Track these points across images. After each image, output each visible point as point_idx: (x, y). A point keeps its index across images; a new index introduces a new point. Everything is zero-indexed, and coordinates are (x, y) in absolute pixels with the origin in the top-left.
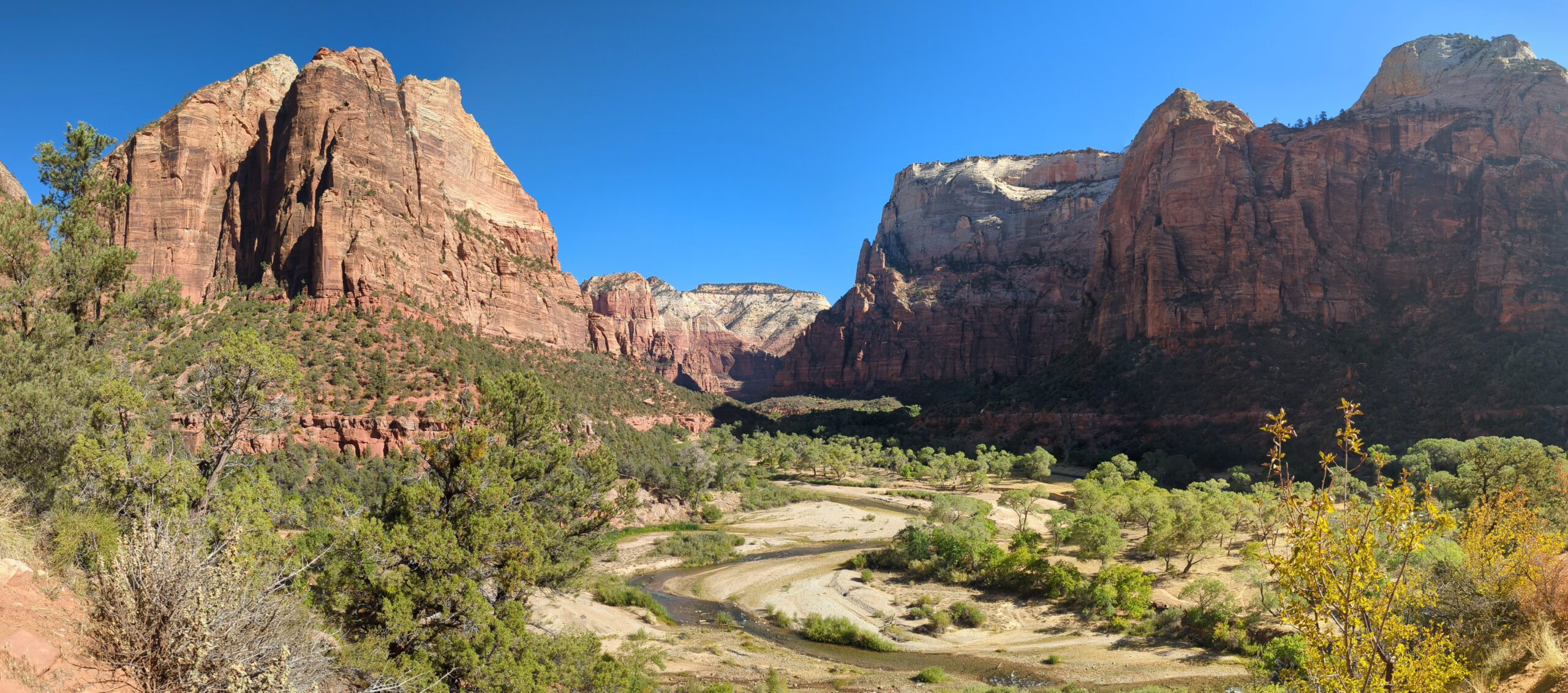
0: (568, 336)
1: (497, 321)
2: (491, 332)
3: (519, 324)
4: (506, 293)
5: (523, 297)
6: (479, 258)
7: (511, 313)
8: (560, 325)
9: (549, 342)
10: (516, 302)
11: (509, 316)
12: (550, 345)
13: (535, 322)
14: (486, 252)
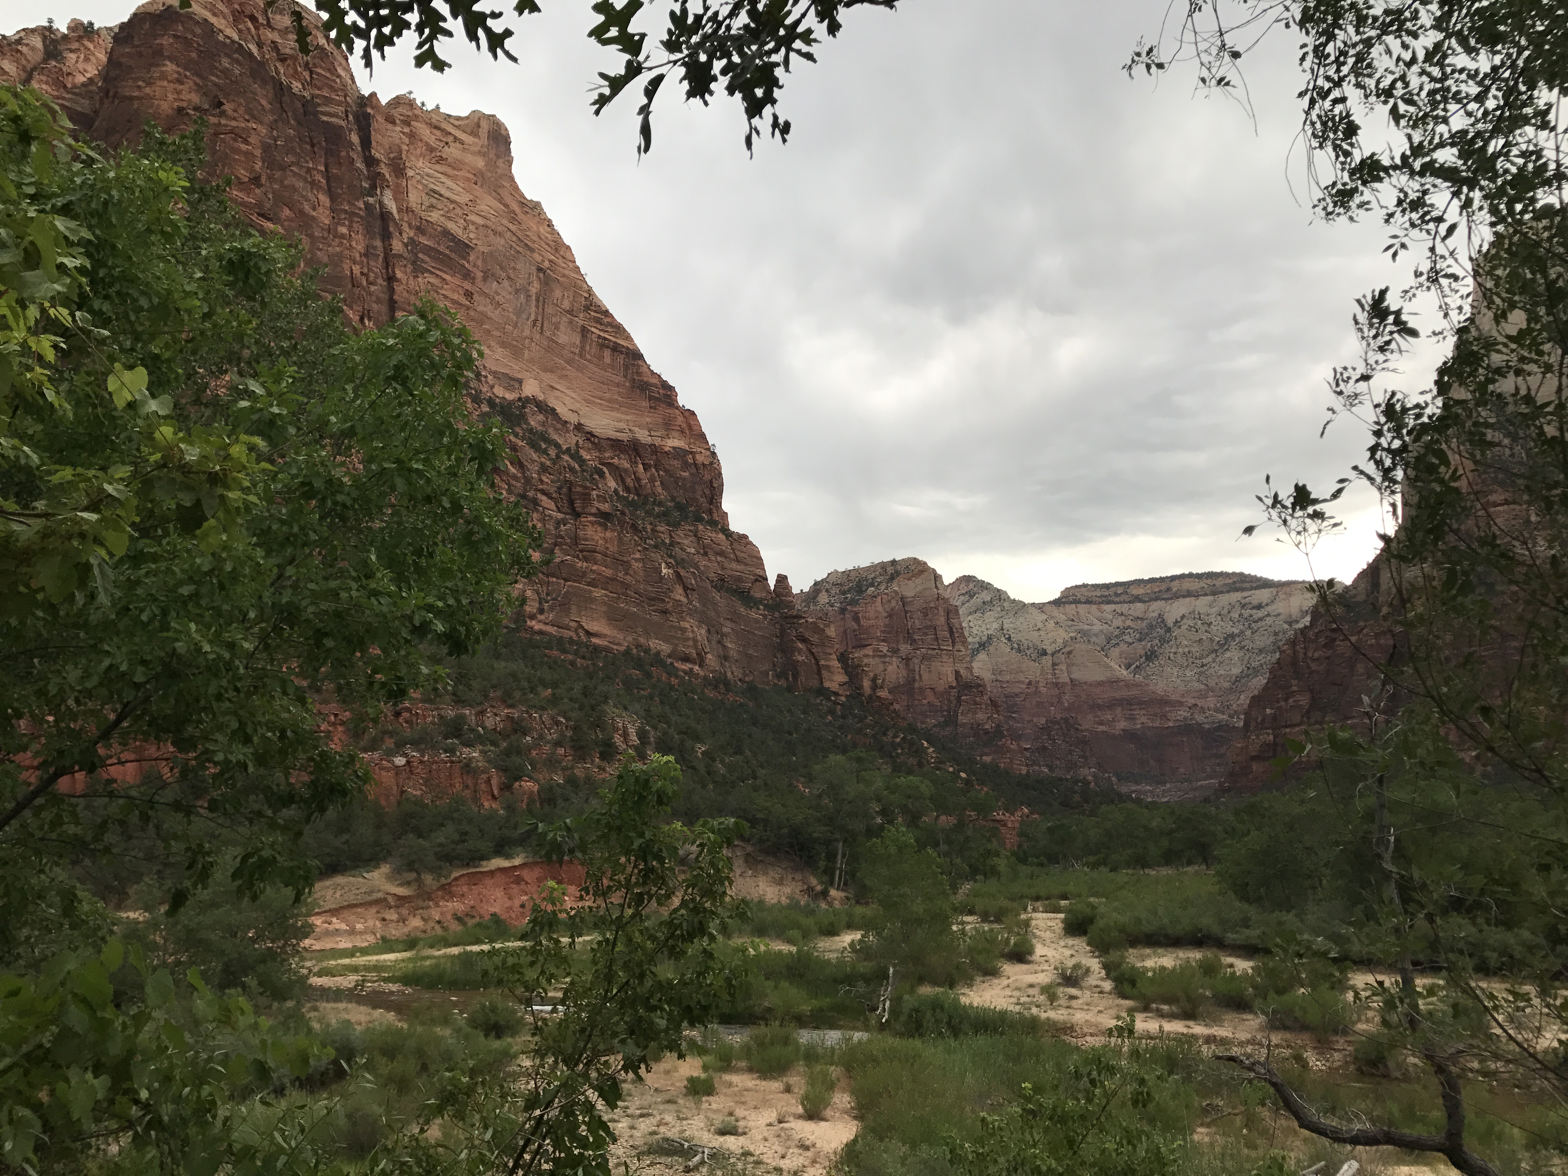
0: (733, 654)
1: (564, 606)
2: (549, 629)
3: (614, 617)
4: (588, 554)
5: (626, 565)
6: (528, 481)
7: (598, 593)
8: (713, 629)
9: (686, 659)
10: (608, 572)
11: (593, 600)
12: (686, 666)
13: (656, 617)
14: (544, 469)
